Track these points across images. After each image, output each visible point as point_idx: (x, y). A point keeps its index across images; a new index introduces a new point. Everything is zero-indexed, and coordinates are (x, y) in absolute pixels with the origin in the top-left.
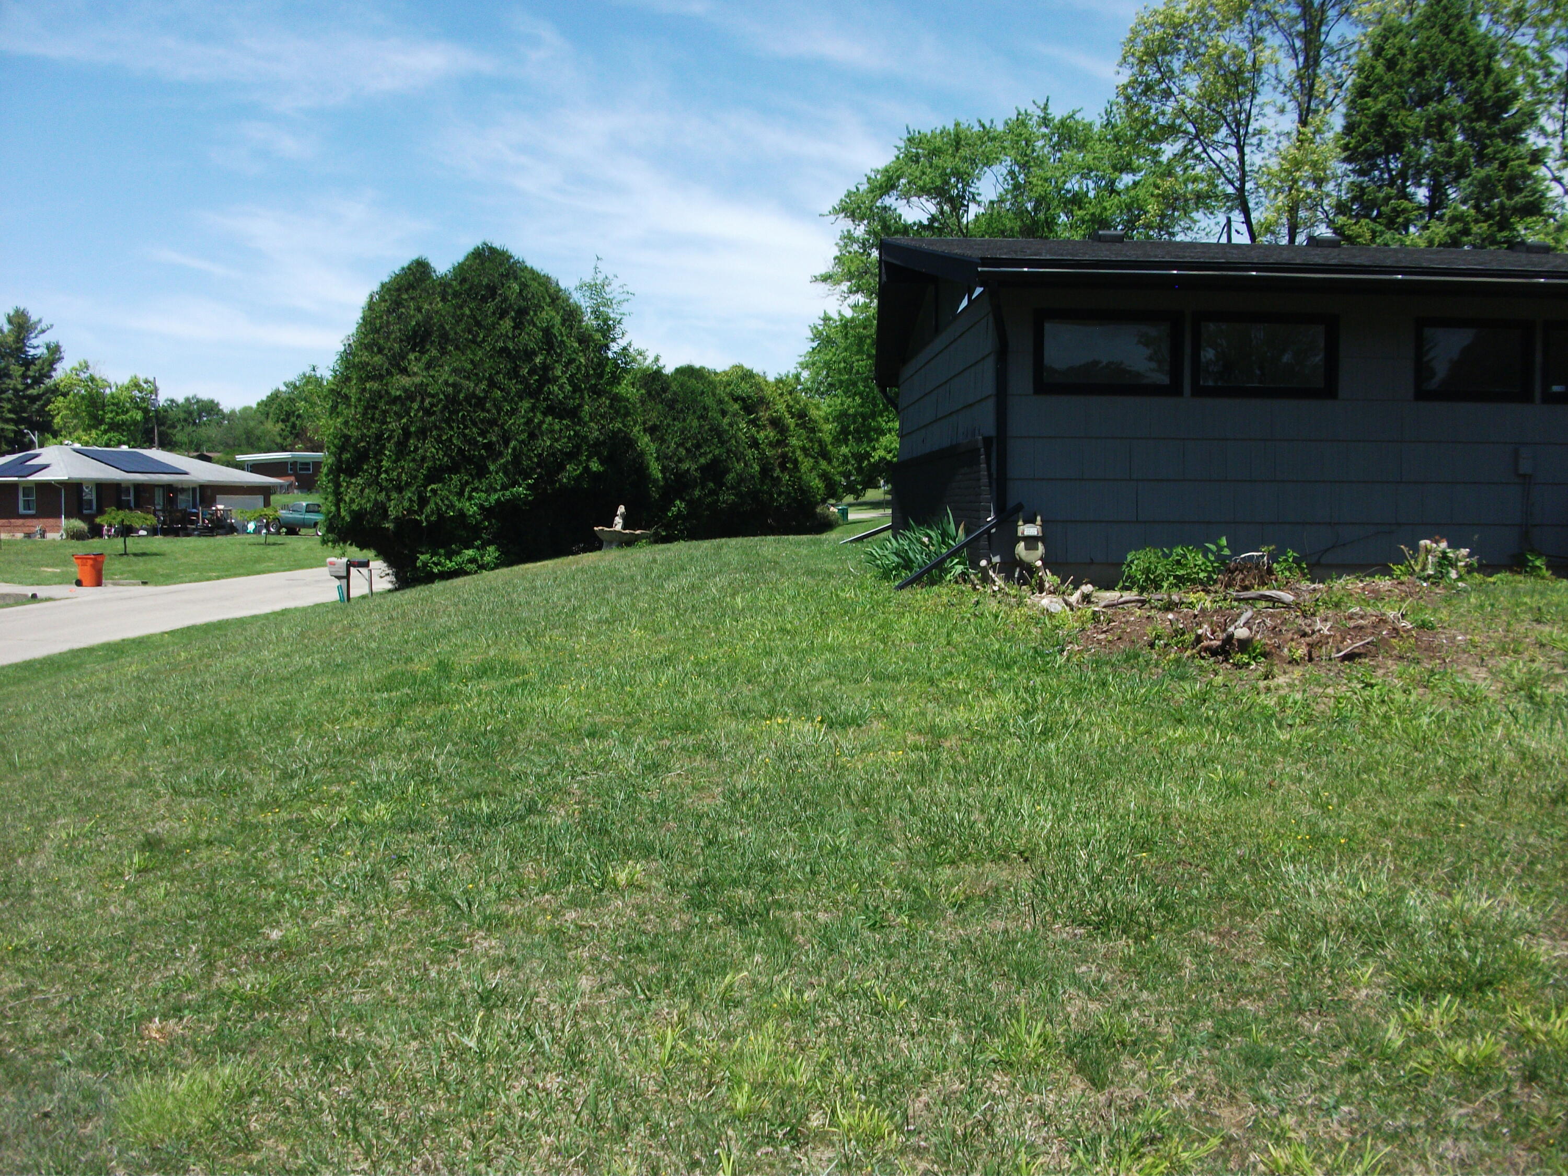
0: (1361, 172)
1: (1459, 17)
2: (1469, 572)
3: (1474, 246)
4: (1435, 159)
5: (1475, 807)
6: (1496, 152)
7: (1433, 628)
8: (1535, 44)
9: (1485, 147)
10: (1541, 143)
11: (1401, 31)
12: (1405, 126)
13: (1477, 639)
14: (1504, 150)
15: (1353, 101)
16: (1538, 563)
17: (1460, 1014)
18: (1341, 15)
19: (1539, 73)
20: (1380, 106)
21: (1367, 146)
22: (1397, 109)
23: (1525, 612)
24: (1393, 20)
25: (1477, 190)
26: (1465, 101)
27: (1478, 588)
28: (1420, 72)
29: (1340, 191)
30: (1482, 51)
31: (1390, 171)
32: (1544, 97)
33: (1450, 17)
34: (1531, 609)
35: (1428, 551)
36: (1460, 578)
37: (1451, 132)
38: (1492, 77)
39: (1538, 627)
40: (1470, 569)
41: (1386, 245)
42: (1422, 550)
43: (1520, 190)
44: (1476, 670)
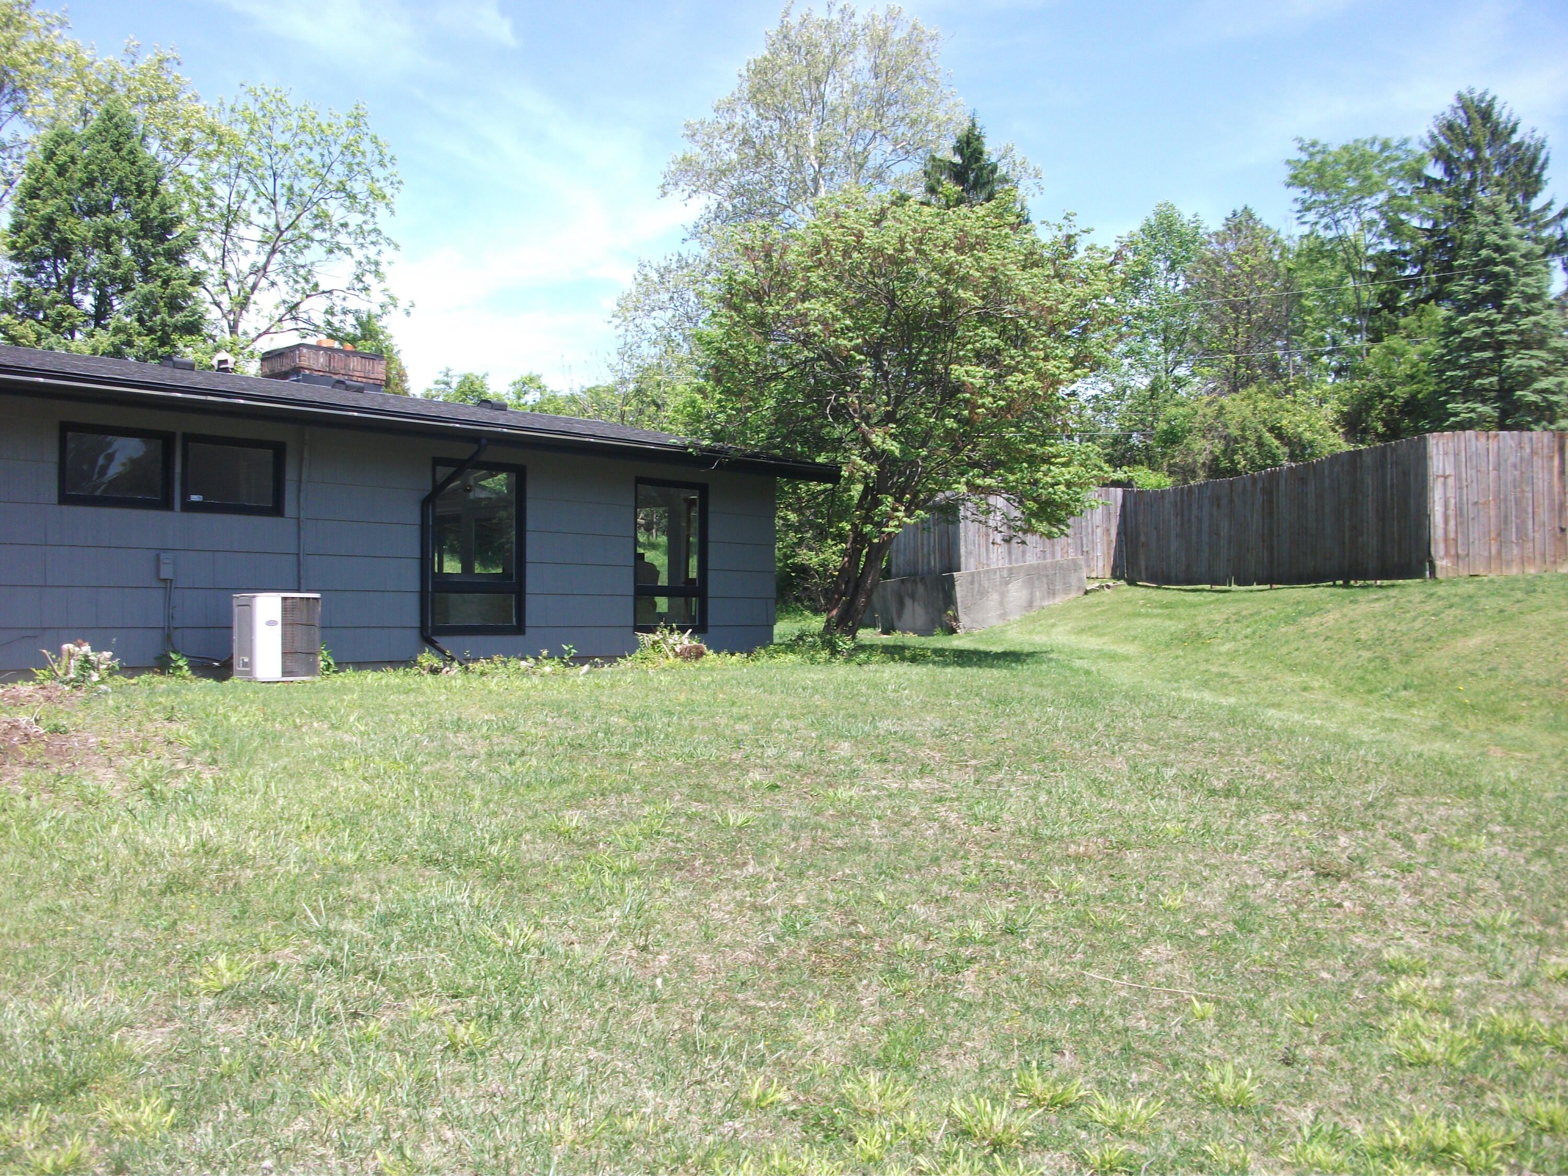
0: (28, 273)
1: (129, 136)
2: (110, 675)
3: (137, 358)
4: (101, 269)
5: (86, 908)
6: (159, 270)
7: (66, 732)
8: (201, 175)
9: (150, 264)
10: (203, 266)
11: (73, 139)
12: (73, 233)
13: (107, 740)
14: (166, 269)
15: (22, 201)
16: (181, 663)
17: (52, 1121)
18: (15, 112)
19: (204, 203)
20: (49, 210)
21: (35, 248)
22: (66, 216)
23: (157, 711)
24: (66, 128)
25: (139, 305)
26: (133, 218)
27: (120, 690)
28: (90, 182)
29: (6, 288)
30: (150, 173)
31: (58, 276)
32: (206, 225)
33: (120, 135)
34: (165, 708)
35: (71, 655)
36: (102, 681)
37: (117, 246)
38: (158, 199)
39: (169, 725)
40: (112, 672)
41: (51, 349)
42: (65, 654)
43: (182, 309)
44: (104, 771)
